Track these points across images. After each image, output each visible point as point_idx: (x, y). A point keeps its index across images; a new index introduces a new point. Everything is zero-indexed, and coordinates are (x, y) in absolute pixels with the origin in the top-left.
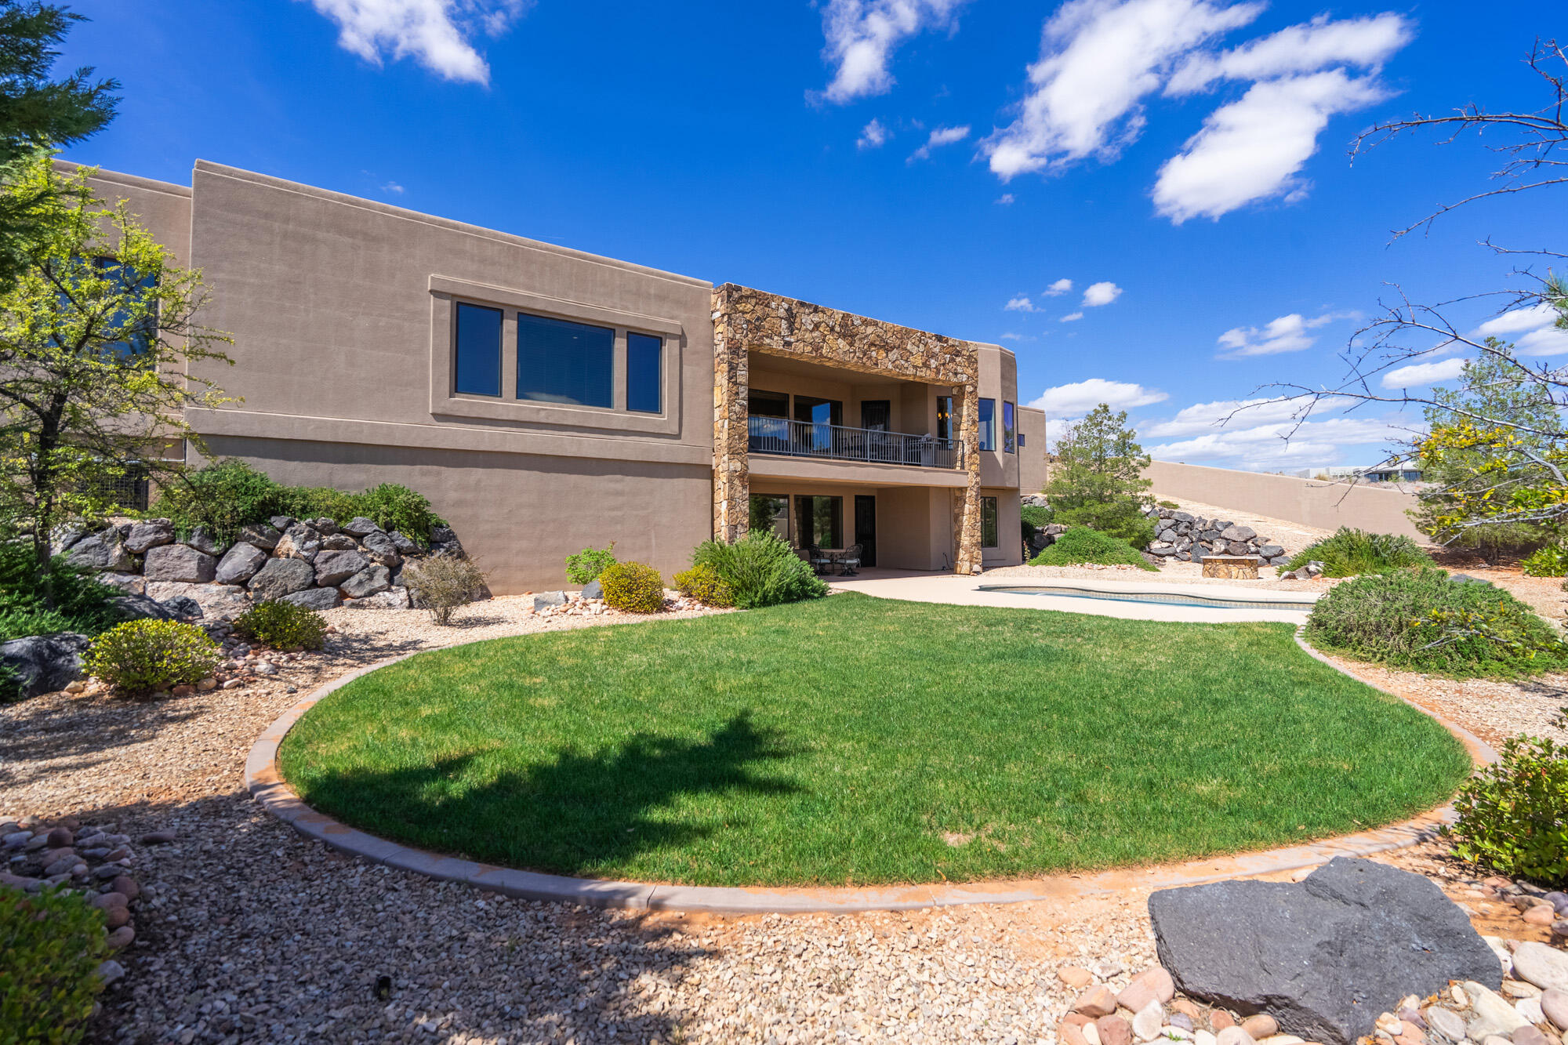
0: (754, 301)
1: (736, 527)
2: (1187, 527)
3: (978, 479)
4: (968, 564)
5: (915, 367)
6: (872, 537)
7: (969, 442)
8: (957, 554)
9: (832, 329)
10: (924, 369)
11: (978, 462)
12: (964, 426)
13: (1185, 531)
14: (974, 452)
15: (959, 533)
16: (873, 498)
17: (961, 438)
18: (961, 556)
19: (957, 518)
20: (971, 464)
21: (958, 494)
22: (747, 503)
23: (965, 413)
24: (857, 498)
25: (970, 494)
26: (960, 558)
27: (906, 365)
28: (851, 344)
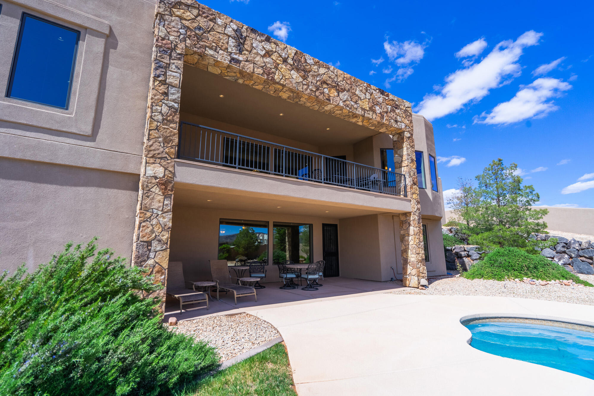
0: (195, 12)
1: (149, 243)
2: (563, 247)
3: (419, 206)
4: (416, 278)
5: (363, 109)
6: (336, 254)
7: (410, 176)
8: (405, 269)
9: (285, 61)
10: (371, 113)
11: (418, 192)
12: (405, 164)
13: (563, 249)
14: (414, 184)
15: (406, 251)
16: (336, 226)
17: (403, 173)
18: (409, 271)
19: (403, 239)
20: (413, 194)
21: (403, 218)
22: (170, 215)
23: (405, 152)
24: (324, 225)
25: (414, 218)
26: (408, 272)
27: (355, 106)
28: (305, 78)
